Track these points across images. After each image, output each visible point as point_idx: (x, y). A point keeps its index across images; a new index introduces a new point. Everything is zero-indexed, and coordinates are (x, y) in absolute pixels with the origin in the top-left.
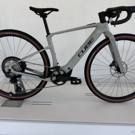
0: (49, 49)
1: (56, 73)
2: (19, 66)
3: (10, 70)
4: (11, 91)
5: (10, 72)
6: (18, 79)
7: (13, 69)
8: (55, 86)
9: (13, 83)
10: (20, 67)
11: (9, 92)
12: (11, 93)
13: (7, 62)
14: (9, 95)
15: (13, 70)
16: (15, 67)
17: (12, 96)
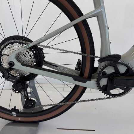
0: (95, 18)
1: (110, 70)
2: (30, 56)
3: (11, 64)
4: (15, 107)
5: (13, 69)
6: (28, 82)
7: (19, 61)
8: (106, 98)
9: (19, 92)
10: (33, 57)
11: (10, 109)
12: (14, 110)
13: (8, 47)
14: (11, 115)
15: (19, 64)
16: (23, 58)
17: (16, 116)
